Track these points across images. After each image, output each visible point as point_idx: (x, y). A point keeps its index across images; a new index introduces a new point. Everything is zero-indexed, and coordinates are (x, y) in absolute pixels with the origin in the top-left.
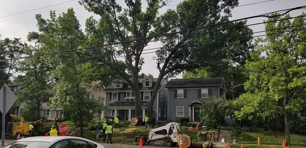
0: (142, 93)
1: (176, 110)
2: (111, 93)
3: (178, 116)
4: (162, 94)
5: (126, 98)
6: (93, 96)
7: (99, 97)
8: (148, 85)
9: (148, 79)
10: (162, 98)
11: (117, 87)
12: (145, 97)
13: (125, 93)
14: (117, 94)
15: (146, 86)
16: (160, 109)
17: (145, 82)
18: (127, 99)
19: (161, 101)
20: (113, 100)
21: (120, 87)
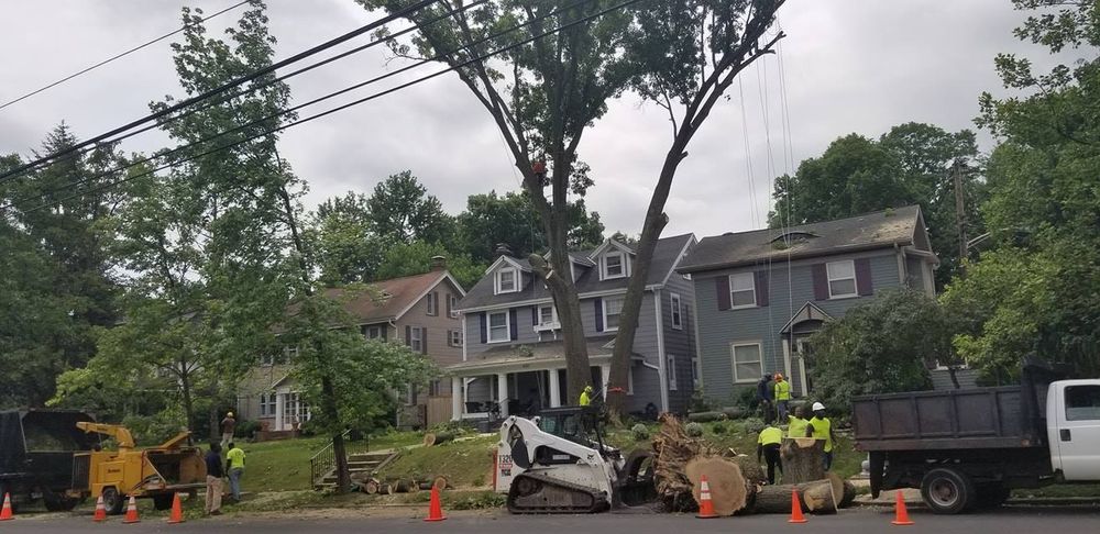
0: (598, 301)
1: (729, 354)
2: (483, 315)
3: (738, 381)
4: (675, 300)
5: (537, 329)
6: (425, 330)
7: (450, 333)
8: (618, 270)
9: (614, 249)
10: (676, 316)
11: (502, 289)
12: (608, 316)
13: (534, 309)
14: (505, 314)
15: (609, 274)
16: (671, 357)
17: (605, 261)
18: (542, 333)
19: (674, 326)
20: (492, 339)
21: (512, 288)
